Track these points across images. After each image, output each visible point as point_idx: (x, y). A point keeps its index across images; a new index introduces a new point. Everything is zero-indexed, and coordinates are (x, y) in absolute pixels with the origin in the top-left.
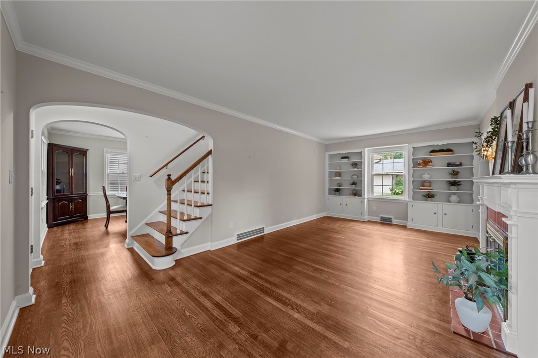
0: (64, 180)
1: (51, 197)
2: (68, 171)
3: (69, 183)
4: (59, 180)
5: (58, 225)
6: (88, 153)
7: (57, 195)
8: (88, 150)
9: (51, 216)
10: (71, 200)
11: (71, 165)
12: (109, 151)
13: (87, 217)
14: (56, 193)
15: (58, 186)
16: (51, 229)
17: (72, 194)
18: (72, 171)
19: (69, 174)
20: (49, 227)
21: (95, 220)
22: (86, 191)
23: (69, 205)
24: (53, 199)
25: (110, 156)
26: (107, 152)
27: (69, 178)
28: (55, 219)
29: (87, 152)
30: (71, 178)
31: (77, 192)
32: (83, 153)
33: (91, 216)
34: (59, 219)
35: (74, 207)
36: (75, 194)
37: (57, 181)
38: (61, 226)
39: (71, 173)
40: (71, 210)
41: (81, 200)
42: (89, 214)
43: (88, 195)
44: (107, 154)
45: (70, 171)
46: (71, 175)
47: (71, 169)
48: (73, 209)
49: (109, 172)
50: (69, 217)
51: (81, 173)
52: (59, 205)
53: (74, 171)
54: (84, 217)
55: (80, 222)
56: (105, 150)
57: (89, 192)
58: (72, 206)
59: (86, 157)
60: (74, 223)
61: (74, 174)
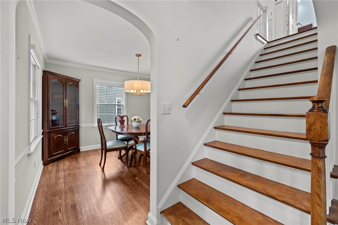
0: (59, 111)
1: (47, 131)
2: (63, 103)
3: (64, 115)
4: (55, 111)
5: (53, 161)
7: (52, 129)
8: (80, 80)
9: (46, 151)
10: (65, 133)
11: (65, 96)
12: (98, 82)
13: (80, 150)
14: (52, 126)
15: (54, 116)
16: (46, 166)
17: (66, 126)
18: (67, 102)
19: (64, 105)
20: (45, 164)
21: (87, 152)
22: (78, 123)
23: (63, 138)
24: (49, 133)
25: (98, 87)
26: (97, 83)
27: (64, 110)
28: (50, 155)
29: (79, 83)
30: (65, 109)
31: (70, 124)
32: (76, 83)
33: (83, 148)
34: (54, 154)
35: (68, 141)
36: (69, 127)
37: (53, 112)
38: (56, 162)
39: (65, 104)
40: (65, 143)
41: (74, 133)
42: (81, 147)
43: (80, 126)
44: (96, 85)
45: (65, 102)
46: (65, 106)
47: (65, 100)
48: (67, 143)
49: (98, 103)
50: (63, 151)
51: (74, 104)
52: (54, 139)
53: (68, 102)
54: (77, 149)
55: (73, 155)
56: (95, 80)
57: (81, 124)
58: (66, 139)
59: (78, 88)
60: (68, 157)
61: (68, 104)
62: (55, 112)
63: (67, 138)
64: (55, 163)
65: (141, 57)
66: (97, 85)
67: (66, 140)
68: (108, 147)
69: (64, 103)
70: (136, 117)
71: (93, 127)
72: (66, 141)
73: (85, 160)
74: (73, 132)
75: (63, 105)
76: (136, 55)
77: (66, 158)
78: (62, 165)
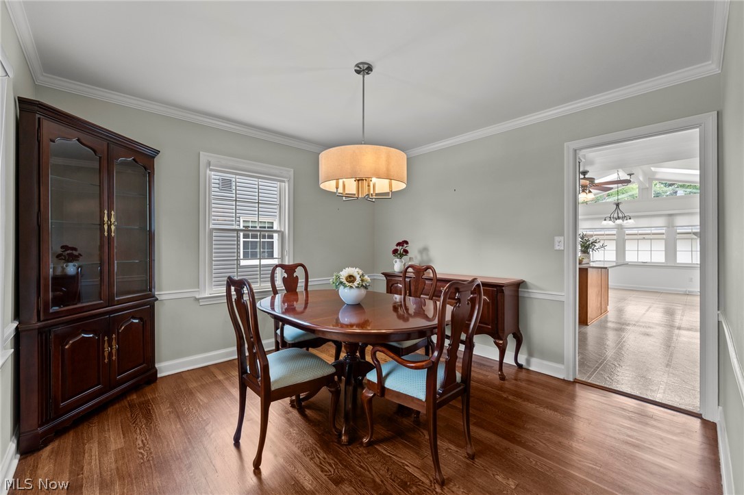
0: (88, 248)
1: (34, 323)
2: (98, 222)
3: (101, 264)
4: (75, 249)
6: (158, 162)
7: (57, 315)
8: (158, 152)
9: (32, 402)
10: (106, 326)
11: (105, 201)
12: (213, 161)
13: (155, 372)
15: (71, 264)
16: (31, 457)
17: (111, 302)
18: (112, 221)
19: (102, 230)
21: (179, 380)
22: (151, 289)
23: (99, 343)
24: (43, 331)
25: (213, 176)
26: (209, 164)
27: (101, 247)
28: (48, 410)
29: (155, 159)
30: (106, 243)
31: (125, 295)
32: (145, 160)
33: (166, 367)
34: (64, 407)
35: (118, 350)
36: (120, 302)
37: (69, 252)
38: (72, 433)
39: (106, 227)
40: (106, 361)
41: (137, 321)
42: (160, 361)
43: (157, 299)
44: (208, 171)
45: (106, 219)
46: (106, 234)
47: (106, 212)
48: (114, 358)
49: (212, 226)
50: (101, 389)
51: (137, 227)
52: (63, 350)
53: (117, 220)
54: (148, 374)
55: (135, 397)
56: (204, 157)
57: (159, 291)
58: (110, 345)
59: (151, 175)
60: (117, 406)
61: (117, 228)
62: (75, 253)
63: (114, 342)
64: (68, 440)
65: (372, 74)
66: (211, 170)
67: (111, 349)
68: (276, 381)
69: (102, 223)
70: (355, 271)
71: (197, 300)
72: (110, 354)
73: (178, 417)
74: (135, 318)
75: (98, 232)
76: (357, 65)
77: (110, 411)
78: (95, 448)
